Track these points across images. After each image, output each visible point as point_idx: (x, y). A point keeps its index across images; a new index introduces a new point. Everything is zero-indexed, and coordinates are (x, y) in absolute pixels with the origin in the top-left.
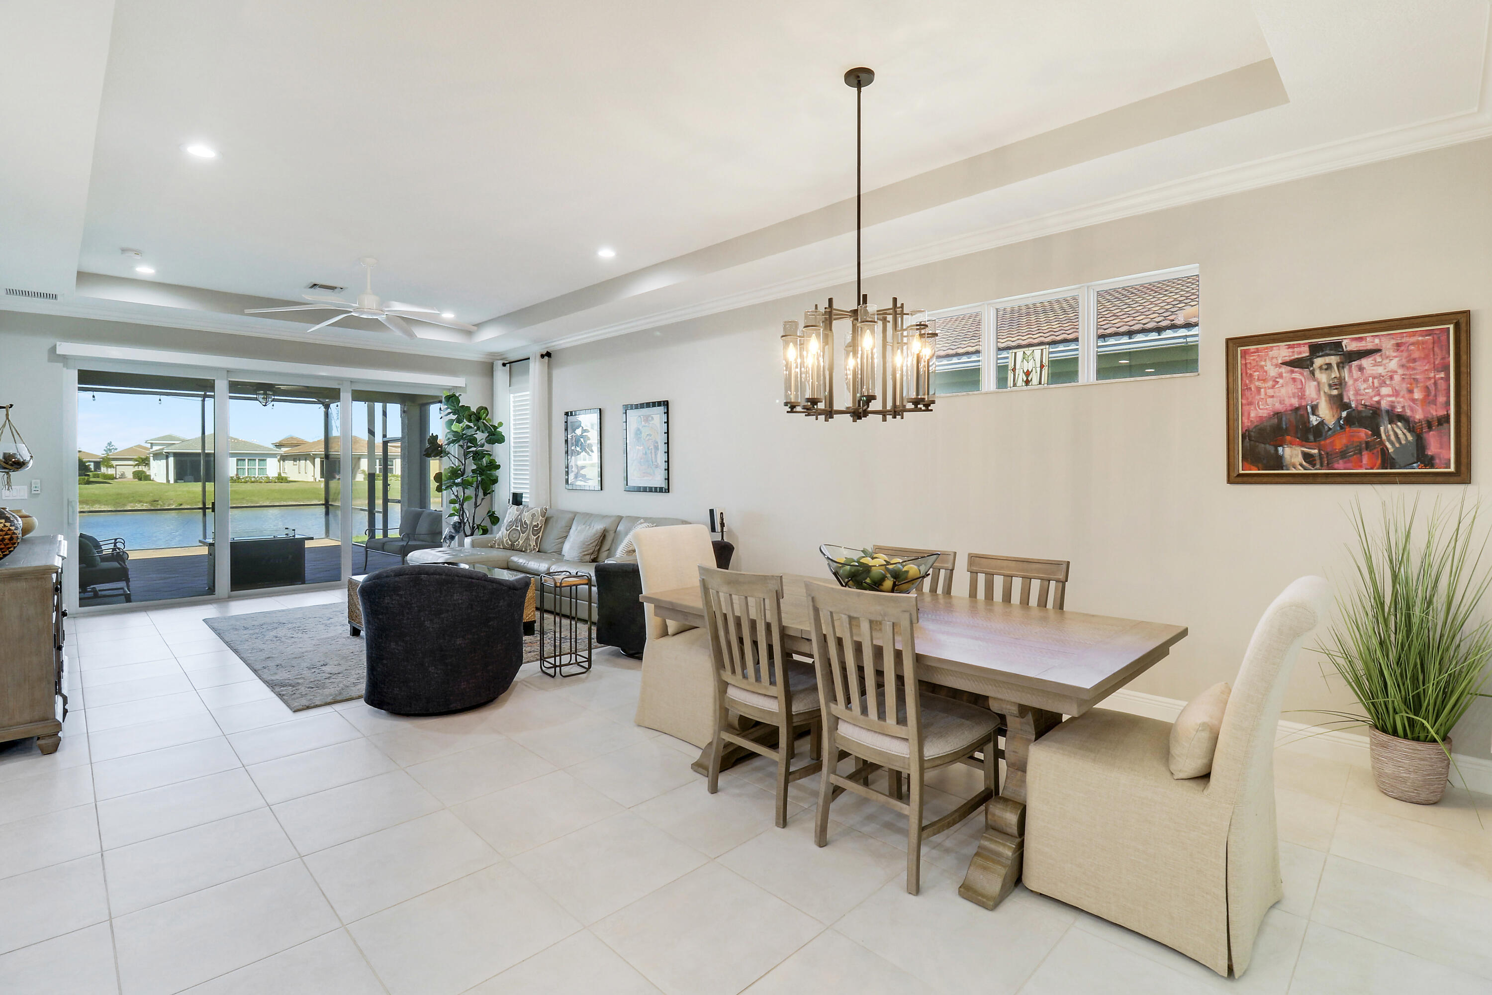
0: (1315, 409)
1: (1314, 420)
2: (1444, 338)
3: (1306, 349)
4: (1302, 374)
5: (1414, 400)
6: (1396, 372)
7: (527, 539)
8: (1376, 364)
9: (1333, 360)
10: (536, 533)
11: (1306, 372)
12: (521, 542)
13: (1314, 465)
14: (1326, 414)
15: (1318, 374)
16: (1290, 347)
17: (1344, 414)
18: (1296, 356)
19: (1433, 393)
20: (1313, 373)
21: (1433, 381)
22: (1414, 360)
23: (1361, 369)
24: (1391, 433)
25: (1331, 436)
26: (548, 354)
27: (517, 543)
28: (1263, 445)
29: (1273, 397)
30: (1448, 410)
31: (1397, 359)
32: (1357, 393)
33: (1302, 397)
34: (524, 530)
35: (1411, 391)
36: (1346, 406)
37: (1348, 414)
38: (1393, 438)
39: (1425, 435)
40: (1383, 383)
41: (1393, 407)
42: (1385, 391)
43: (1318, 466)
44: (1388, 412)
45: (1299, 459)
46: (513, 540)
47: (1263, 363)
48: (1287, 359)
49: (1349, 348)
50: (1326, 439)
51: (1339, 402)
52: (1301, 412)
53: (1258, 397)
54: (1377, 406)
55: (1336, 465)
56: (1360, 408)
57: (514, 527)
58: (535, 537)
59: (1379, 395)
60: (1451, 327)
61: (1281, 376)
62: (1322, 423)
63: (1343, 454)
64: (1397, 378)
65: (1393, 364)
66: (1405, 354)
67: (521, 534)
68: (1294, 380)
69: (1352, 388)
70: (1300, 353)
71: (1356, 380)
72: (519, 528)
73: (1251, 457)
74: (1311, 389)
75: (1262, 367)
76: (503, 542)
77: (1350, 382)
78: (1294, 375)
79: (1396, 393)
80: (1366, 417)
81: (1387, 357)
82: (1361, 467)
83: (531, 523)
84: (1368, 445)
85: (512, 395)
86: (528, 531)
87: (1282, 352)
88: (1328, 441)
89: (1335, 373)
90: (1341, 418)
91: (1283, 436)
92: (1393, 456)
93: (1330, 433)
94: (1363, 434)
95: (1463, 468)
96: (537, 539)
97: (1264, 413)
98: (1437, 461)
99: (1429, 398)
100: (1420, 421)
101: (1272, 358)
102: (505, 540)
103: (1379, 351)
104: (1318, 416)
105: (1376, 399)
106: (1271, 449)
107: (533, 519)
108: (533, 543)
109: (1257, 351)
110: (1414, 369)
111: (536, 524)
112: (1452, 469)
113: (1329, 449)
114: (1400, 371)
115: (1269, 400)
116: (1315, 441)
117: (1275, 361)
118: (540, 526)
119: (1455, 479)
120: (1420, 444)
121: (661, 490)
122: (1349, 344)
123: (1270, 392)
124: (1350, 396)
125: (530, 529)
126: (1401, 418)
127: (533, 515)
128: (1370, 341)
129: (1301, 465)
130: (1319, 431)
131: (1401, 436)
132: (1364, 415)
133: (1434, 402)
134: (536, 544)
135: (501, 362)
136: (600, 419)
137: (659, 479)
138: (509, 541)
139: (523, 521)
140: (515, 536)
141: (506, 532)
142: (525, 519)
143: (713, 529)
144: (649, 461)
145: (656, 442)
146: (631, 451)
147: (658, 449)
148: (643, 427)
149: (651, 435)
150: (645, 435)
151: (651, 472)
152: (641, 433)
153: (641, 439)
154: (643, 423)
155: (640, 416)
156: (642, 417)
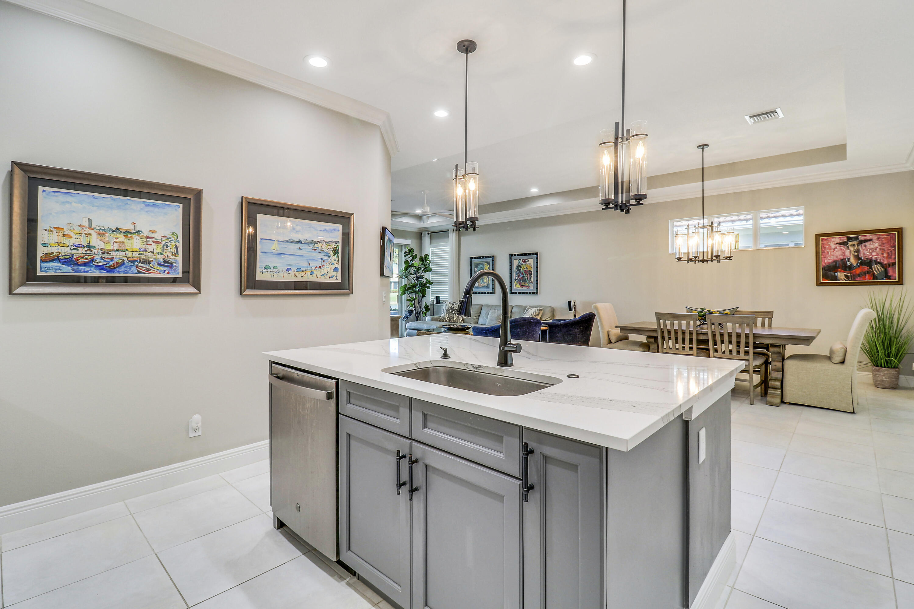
0: (849, 259)
1: (849, 263)
2: (894, 236)
3: (846, 238)
4: (844, 247)
5: (884, 257)
6: (877, 247)
7: (458, 317)
8: (871, 245)
9: (855, 243)
11: (846, 247)
12: (455, 319)
13: (849, 279)
14: (853, 261)
15: (850, 247)
16: (840, 238)
17: (859, 261)
18: (842, 241)
19: (890, 254)
20: (848, 247)
21: (890, 251)
22: (884, 244)
23: (865, 246)
24: (876, 268)
25: (855, 269)
27: (453, 319)
28: (829, 272)
29: (833, 255)
30: (895, 260)
31: (878, 243)
32: (864, 254)
33: (844, 255)
34: (455, 313)
35: (883, 254)
36: (860, 259)
37: (861, 261)
38: (877, 270)
39: (888, 269)
40: (873, 251)
41: (877, 259)
42: (874, 254)
43: (850, 280)
44: (875, 261)
45: (843, 277)
47: (829, 243)
48: (839, 242)
49: (861, 239)
50: (853, 270)
51: (857, 257)
52: (844, 261)
53: (828, 255)
54: (871, 259)
55: (857, 279)
56: (865, 260)
57: (450, 312)
59: (872, 255)
60: (896, 233)
61: (836, 248)
62: (851, 264)
63: (859, 275)
64: (878, 249)
65: (877, 245)
66: (881, 241)
67: (455, 315)
68: (841, 249)
69: (862, 252)
70: (843, 240)
71: (863, 250)
72: (453, 312)
73: (825, 276)
74: (847, 253)
75: (829, 244)
76: (445, 319)
77: (862, 251)
78: (841, 248)
79: (878, 255)
80: (868, 263)
81: (875, 242)
82: (865, 280)
83: (458, 310)
84: (868, 272)
85: (431, 249)
87: (837, 239)
88: (854, 271)
89: (856, 247)
90: (858, 263)
91: (837, 269)
92: (877, 276)
93: (854, 268)
94: (866, 268)
95: (901, 280)
97: (830, 261)
98: (892, 277)
99: (889, 256)
100: (886, 264)
101: (833, 241)
103: (872, 240)
104: (850, 262)
105: (871, 256)
106: (833, 273)
109: (827, 239)
110: (884, 246)
112: (897, 280)
113: (854, 274)
114: (879, 247)
115: (832, 256)
116: (849, 271)
117: (834, 243)
119: (899, 283)
120: (886, 272)
121: (533, 293)
122: (861, 237)
123: (832, 253)
124: (861, 255)
126: (879, 263)
128: (869, 237)
129: (844, 279)
130: (850, 267)
131: (879, 269)
132: (866, 262)
133: (891, 258)
134: (462, 319)
135: (427, 232)
136: (493, 261)
137: (532, 288)
138: (448, 318)
139: (455, 309)
140: (451, 316)
141: (446, 314)
142: (456, 308)
143: (570, 309)
144: (525, 280)
145: (530, 271)
146: (514, 276)
147: (532, 275)
148: (522, 264)
149: (527, 268)
150: (523, 268)
151: (527, 285)
152: (521, 267)
153: (521, 270)
154: (522, 263)
155: (520, 260)
156: (522, 260)
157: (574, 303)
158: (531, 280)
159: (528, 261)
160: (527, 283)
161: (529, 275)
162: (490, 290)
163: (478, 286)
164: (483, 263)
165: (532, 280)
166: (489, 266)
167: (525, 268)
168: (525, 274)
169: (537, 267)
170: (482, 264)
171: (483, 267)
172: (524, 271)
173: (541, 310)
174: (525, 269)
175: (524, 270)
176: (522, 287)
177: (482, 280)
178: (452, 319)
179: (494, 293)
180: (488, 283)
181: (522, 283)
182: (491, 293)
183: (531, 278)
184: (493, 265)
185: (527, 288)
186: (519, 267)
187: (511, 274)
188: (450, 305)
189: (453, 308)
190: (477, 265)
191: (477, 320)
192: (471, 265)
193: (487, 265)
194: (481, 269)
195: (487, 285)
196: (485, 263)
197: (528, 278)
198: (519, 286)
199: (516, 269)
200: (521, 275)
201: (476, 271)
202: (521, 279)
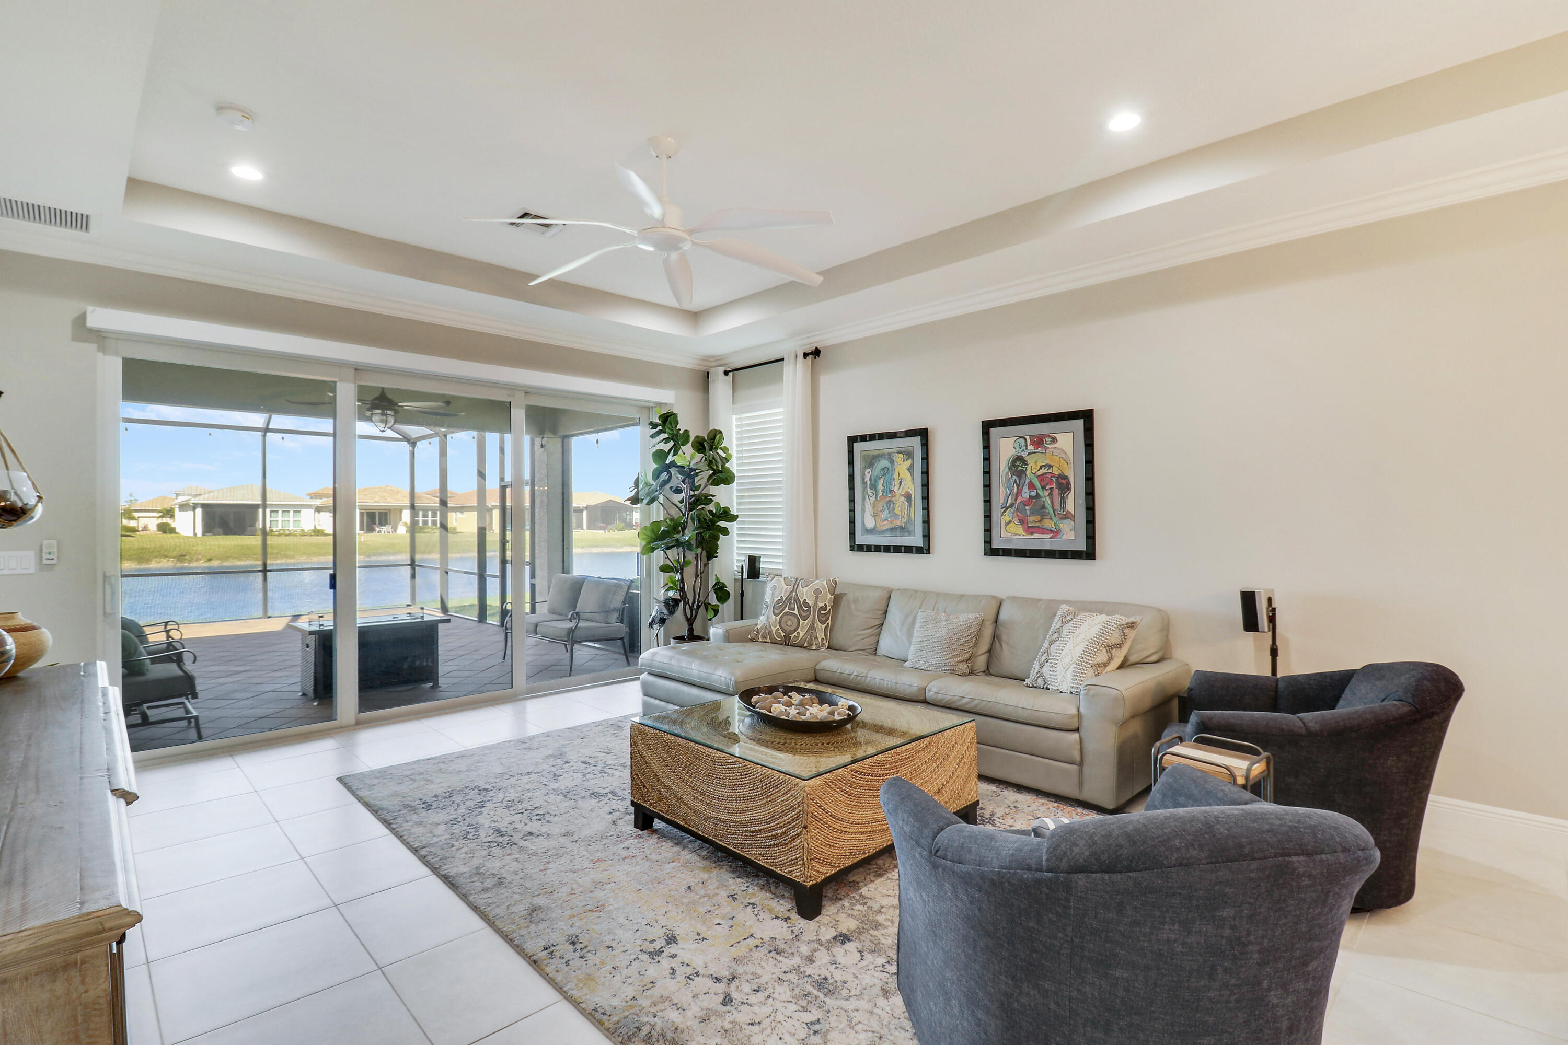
7: (812, 628)
10: (824, 619)
12: (802, 634)
26: (817, 353)
27: (795, 634)
34: (804, 614)
46: (788, 629)
57: (786, 610)
58: (824, 626)
67: (801, 622)
72: (796, 612)
76: (770, 633)
83: (816, 604)
85: (734, 417)
86: (811, 616)
96: (826, 628)
102: (774, 630)
107: (817, 598)
108: (820, 635)
111: (823, 605)
118: (829, 608)
121: (1077, 555)
125: (814, 612)
127: (817, 592)
134: (826, 636)
135: (722, 369)
136: (925, 445)
137: (1070, 536)
138: (780, 631)
139: (802, 601)
140: (790, 623)
141: (774, 617)
142: (805, 598)
143: (1251, 624)
144: (1044, 507)
145: (1062, 477)
146: (1000, 493)
147: (1069, 489)
148: (1029, 454)
149: (1050, 466)
150: (1033, 465)
151: (1049, 524)
152: (1026, 463)
153: (1023, 472)
154: (1031, 448)
155: (1021, 437)
156: (1028, 438)
157: (1270, 600)
158: (1064, 508)
159: (1054, 440)
160: (1051, 519)
161: (1056, 491)
162: (918, 541)
163: (875, 528)
164: (890, 454)
165: (1070, 507)
166: (909, 462)
167: (1041, 467)
168: (1043, 488)
169: (1090, 462)
170: (889, 457)
171: (888, 465)
172: (1038, 477)
173: (1132, 625)
174: (1043, 471)
175: (1039, 473)
176: (1032, 533)
177: (889, 509)
178: (792, 636)
179: (928, 552)
180: (910, 517)
181: (1032, 519)
182: (919, 550)
183: (1064, 502)
184: (926, 459)
185: (1051, 538)
186: (1017, 463)
187: (987, 486)
188: (785, 587)
189: (797, 599)
190: (870, 461)
191: (874, 639)
192: (851, 463)
193: (904, 460)
194: (885, 471)
195: (906, 523)
196: (899, 453)
197: (1052, 502)
198: (1020, 530)
199: (1007, 469)
200: (1026, 489)
201: (867, 479)
202: (1025, 504)
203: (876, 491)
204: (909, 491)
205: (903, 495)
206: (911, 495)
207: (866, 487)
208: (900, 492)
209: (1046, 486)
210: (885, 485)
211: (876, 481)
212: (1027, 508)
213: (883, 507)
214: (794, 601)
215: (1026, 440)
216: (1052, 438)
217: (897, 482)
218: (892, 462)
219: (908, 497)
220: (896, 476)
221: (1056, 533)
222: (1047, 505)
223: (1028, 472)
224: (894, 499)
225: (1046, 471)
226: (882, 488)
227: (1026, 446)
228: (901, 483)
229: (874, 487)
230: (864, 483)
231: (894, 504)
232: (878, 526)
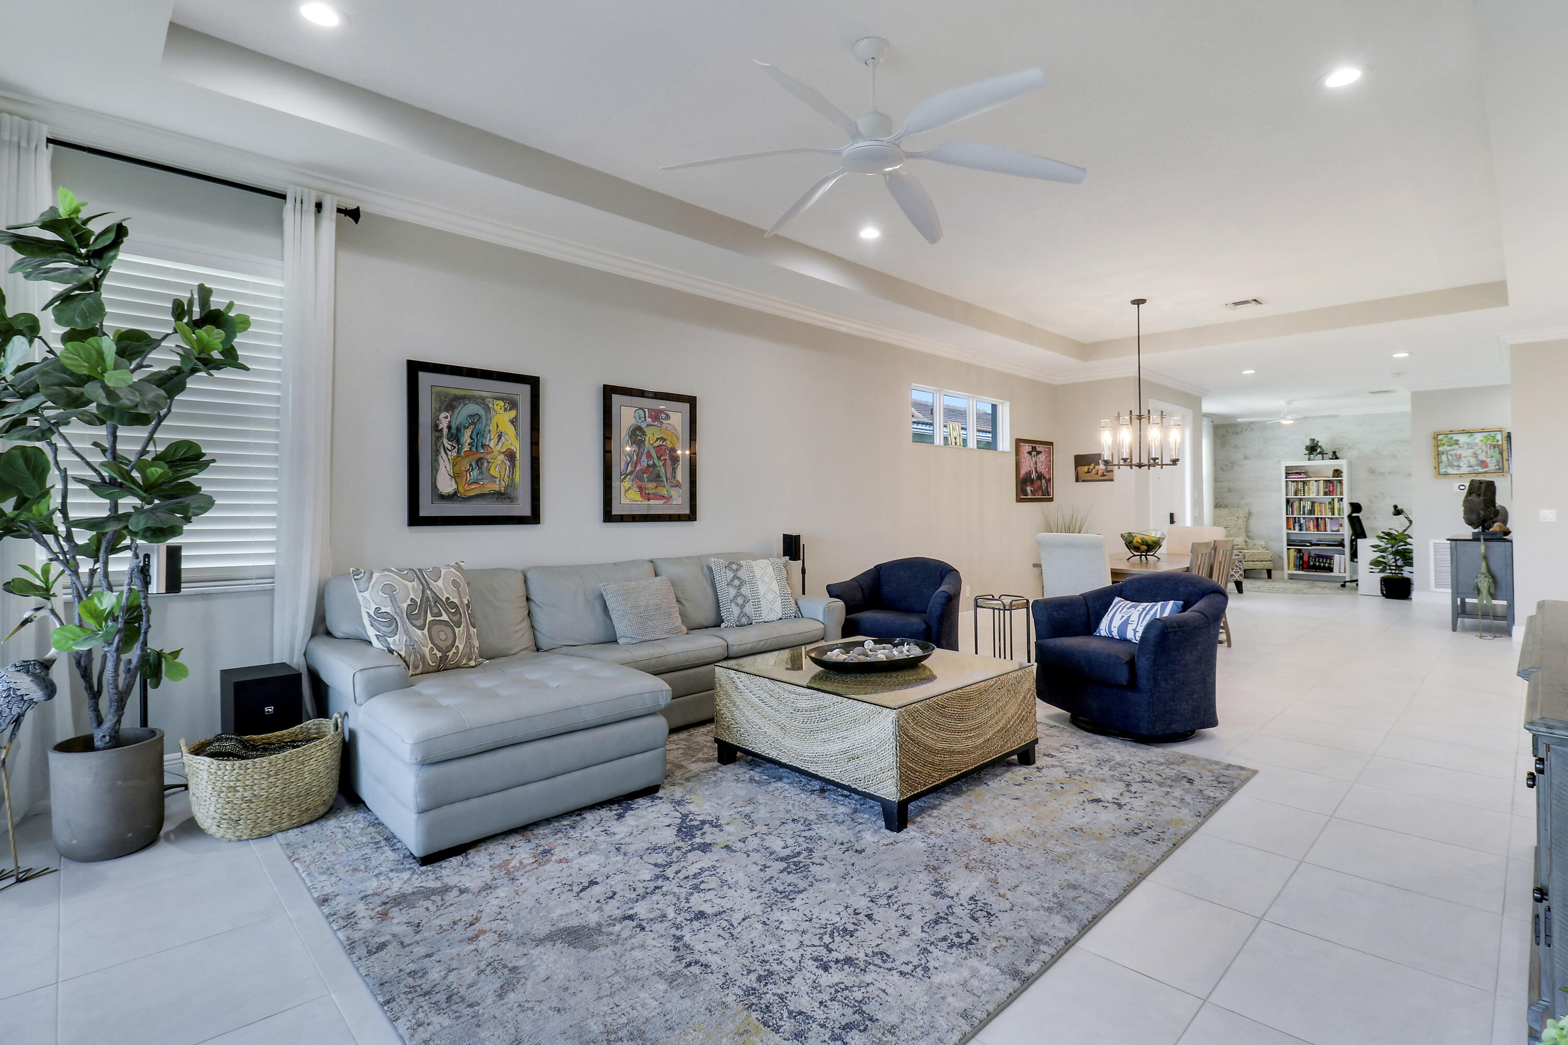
1: (1032, 477)
3: (1031, 447)
4: (1030, 457)
9: (1035, 453)
12: (461, 647)
15: (1033, 458)
26: (355, 214)
27: (454, 650)
34: (455, 618)
38: (1043, 485)
41: (1044, 474)
45: (1030, 492)
46: (443, 645)
48: (1028, 450)
49: (1037, 450)
51: (1036, 470)
52: (1030, 473)
60: (1051, 447)
67: (457, 630)
69: (1038, 465)
74: (1032, 464)
76: (423, 657)
77: (1038, 463)
83: (459, 601)
86: (463, 620)
89: (1036, 458)
92: (1043, 491)
96: (477, 632)
97: (1024, 472)
100: (1047, 479)
102: (426, 651)
103: (1042, 452)
104: (1033, 475)
105: (1041, 470)
107: (457, 593)
108: (473, 644)
111: (465, 601)
120: (1047, 487)
125: (462, 614)
127: (456, 584)
136: (534, 394)
137: (678, 502)
138: (435, 651)
139: (444, 600)
140: (443, 635)
141: (419, 632)
142: (446, 595)
144: (658, 476)
145: (673, 450)
146: (621, 460)
147: (678, 461)
148: (648, 426)
149: (664, 440)
150: (651, 436)
151: (664, 492)
152: (644, 433)
153: (643, 442)
154: (649, 420)
155: (640, 409)
156: (646, 410)
158: (674, 477)
159: (668, 417)
160: (664, 486)
161: (669, 462)
162: (523, 509)
163: (455, 493)
164: (483, 398)
165: (679, 477)
166: (513, 414)
167: (657, 439)
168: (659, 458)
169: (693, 440)
170: (482, 401)
171: (482, 412)
172: (655, 448)
174: (659, 443)
175: (656, 444)
176: (648, 500)
177: (480, 468)
178: (450, 654)
179: (537, 522)
180: (511, 481)
181: (649, 486)
182: (522, 521)
183: (675, 472)
185: (665, 503)
186: (637, 434)
187: (607, 452)
188: (409, 584)
189: (437, 599)
190: (451, 403)
192: (413, 397)
193: (505, 410)
194: (474, 419)
195: (506, 488)
196: (497, 399)
197: (666, 472)
198: (638, 497)
199: (628, 437)
200: (644, 458)
201: (444, 425)
202: (644, 471)
203: (458, 442)
204: (512, 448)
205: (503, 453)
206: (515, 453)
207: (441, 436)
208: (498, 448)
209: (662, 455)
210: (474, 436)
211: (458, 430)
212: (645, 475)
213: (471, 465)
214: (435, 602)
215: (644, 412)
216: (666, 414)
217: (494, 435)
218: (487, 409)
219: (511, 456)
220: (492, 427)
221: (668, 498)
222: (661, 474)
223: (647, 442)
224: (488, 457)
225: (661, 443)
226: (469, 441)
227: (645, 417)
228: (500, 437)
229: (455, 436)
230: (436, 428)
231: (489, 462)
232: (461, 490)
